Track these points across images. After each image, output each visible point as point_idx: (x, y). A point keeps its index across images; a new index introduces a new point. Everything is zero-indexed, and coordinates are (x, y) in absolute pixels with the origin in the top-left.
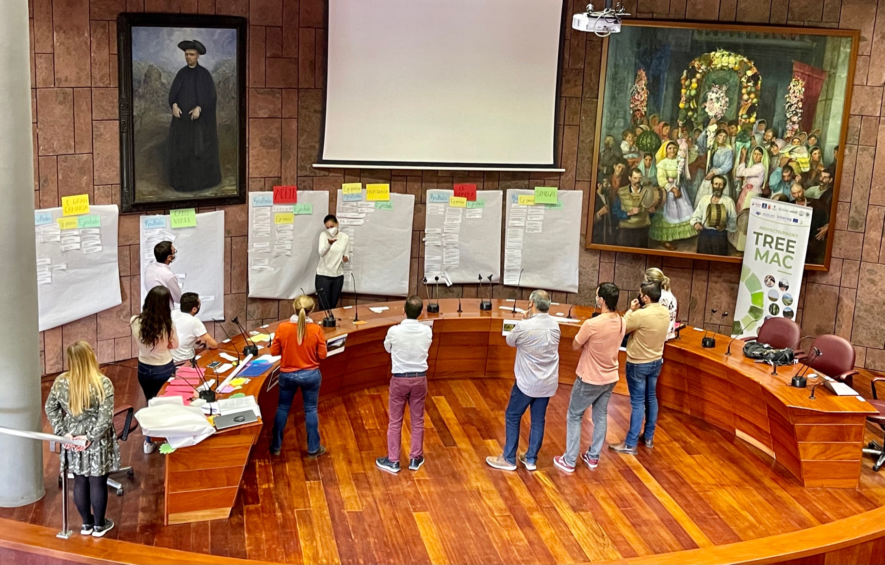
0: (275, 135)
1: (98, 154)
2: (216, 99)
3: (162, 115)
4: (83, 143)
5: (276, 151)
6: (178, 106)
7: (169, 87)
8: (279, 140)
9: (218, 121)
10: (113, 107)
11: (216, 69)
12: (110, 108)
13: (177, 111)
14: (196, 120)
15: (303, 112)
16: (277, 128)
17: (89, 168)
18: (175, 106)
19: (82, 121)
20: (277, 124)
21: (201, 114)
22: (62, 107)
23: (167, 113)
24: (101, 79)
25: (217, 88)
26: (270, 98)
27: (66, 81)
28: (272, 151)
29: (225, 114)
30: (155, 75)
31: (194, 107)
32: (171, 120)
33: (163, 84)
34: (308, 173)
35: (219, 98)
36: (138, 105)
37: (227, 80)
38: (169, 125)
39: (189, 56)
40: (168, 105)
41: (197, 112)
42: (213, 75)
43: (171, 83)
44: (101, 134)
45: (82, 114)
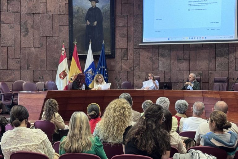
0: (125, 32)
1: (61, 37)
2: (103, 19)
3: (83, 24)
4: (56, 33)
5: (125, 39)
6: (89, 21)
7: (85, 15)
8: (127, 35)
9: (104, 26)
10: (66, 21)
11: (103, 8)
12: (65, 22)
13: (88, 23)
14: (95, 26)
15: (136, 24)
16: (126, 30)
17: (58, 42)
18: (88, 21)
19: (55, 26)
20: (126, 28)
21: (97, 24)
22: (49, 20)
23: (84, 23)
24: (63, 12)
25: (103, 15)
26: (123, 19)
27: (50, 12)
28: (124, 38)
29: (106, 24)
30: (80, 10)
31: (95, 22)
32: (86, 26)
33: (83, 13)
34: (138, 47)
35: (104, 18)
36: (75, 21)
37: (106, 12)
38: (85, 28)
39: (93, 4)
40: (85, 21)
41: (95, 23)
42: (101, 10)
43: (86, 13)
44: (62, 31)
45: (55, 23)
